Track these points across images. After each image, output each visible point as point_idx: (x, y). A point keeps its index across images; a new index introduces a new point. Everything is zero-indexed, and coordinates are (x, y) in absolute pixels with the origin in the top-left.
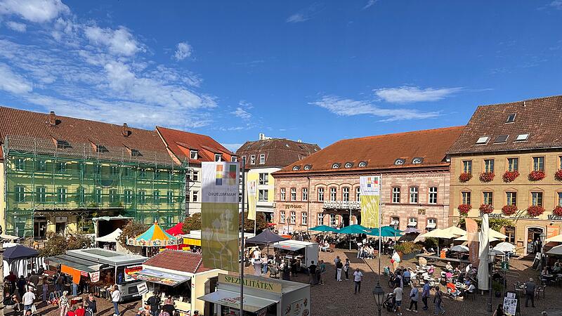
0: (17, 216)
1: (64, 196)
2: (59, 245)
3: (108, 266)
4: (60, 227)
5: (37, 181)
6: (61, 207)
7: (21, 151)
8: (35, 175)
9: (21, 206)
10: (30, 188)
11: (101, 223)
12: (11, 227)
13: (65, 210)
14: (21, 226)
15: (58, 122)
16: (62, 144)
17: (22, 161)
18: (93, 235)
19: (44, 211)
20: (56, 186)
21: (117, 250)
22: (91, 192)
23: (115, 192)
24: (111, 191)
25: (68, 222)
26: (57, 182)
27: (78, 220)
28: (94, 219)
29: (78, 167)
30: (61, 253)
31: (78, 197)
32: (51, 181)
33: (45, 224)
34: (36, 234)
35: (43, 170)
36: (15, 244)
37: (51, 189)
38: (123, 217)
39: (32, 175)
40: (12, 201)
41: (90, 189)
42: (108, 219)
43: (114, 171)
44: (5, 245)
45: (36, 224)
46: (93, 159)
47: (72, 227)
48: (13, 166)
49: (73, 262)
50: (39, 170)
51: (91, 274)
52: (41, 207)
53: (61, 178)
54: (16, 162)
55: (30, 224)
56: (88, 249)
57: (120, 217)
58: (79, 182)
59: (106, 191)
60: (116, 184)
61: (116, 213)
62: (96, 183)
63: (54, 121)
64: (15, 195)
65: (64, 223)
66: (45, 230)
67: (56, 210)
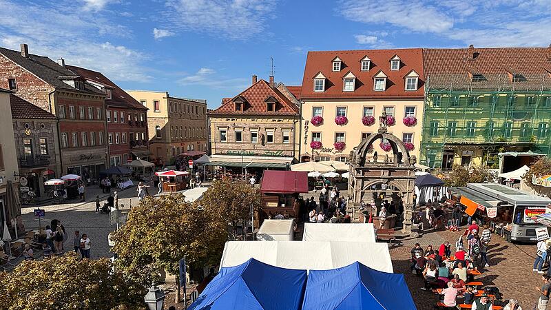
0: (430, 149)
1: (473, 130)
2: (462, 178)
3: (507, 203)
4: (466, 160)
5: (450, 116)
6: (468, 141)
7: (439, 89)
8: (449, 110)
9: (434, 140)
10: (443, 123)
11: (507, 159)
12: (424, 158)
13: (472, 144)
14: (432, 157)
15: (476, 55)
16: (478, 77)
17: (439, 98)
18: (496, 170)
19: (453, 144)
20: (467, 120)
21: (521, 188)
22: (500, 126)
23: (527, 125)
24: (522, 125)
25: (474, 156)
26: (468, 116)
27: (484, 154)
28: (499, 154)
29: (490, 100)
30: (463, 185)
31: (486, 131)
32: (461, 116)
33: (452, 157)
34: (444, 166)
35: (457, 105)
36: (426, 173)
38: (532, 154)
39: (445, 110)
40: (427, 135)
41: (499, 123)
42: (515, 154)
43: (530, 102)
44: (418, 173)
45: (445, 156)
46: (508, 90)
47: (477, 161)
48: (431, 103)
49: (473, 195)
50: (452, 105)
51: (487, 209)
52: (451, 141)
53: (472, 112)
54: (434, 99)
55: (440, 156)
56: (490, 184)
57: (530, 153)
58: (489, 115)
59: (517, 124)
60: (530, 116)
61: (526, 148)
62: (507, 116)
63: (472, 55)
64: (431, 130)
65: (469, 157)
66: (452, 162)
67: (463, 144)
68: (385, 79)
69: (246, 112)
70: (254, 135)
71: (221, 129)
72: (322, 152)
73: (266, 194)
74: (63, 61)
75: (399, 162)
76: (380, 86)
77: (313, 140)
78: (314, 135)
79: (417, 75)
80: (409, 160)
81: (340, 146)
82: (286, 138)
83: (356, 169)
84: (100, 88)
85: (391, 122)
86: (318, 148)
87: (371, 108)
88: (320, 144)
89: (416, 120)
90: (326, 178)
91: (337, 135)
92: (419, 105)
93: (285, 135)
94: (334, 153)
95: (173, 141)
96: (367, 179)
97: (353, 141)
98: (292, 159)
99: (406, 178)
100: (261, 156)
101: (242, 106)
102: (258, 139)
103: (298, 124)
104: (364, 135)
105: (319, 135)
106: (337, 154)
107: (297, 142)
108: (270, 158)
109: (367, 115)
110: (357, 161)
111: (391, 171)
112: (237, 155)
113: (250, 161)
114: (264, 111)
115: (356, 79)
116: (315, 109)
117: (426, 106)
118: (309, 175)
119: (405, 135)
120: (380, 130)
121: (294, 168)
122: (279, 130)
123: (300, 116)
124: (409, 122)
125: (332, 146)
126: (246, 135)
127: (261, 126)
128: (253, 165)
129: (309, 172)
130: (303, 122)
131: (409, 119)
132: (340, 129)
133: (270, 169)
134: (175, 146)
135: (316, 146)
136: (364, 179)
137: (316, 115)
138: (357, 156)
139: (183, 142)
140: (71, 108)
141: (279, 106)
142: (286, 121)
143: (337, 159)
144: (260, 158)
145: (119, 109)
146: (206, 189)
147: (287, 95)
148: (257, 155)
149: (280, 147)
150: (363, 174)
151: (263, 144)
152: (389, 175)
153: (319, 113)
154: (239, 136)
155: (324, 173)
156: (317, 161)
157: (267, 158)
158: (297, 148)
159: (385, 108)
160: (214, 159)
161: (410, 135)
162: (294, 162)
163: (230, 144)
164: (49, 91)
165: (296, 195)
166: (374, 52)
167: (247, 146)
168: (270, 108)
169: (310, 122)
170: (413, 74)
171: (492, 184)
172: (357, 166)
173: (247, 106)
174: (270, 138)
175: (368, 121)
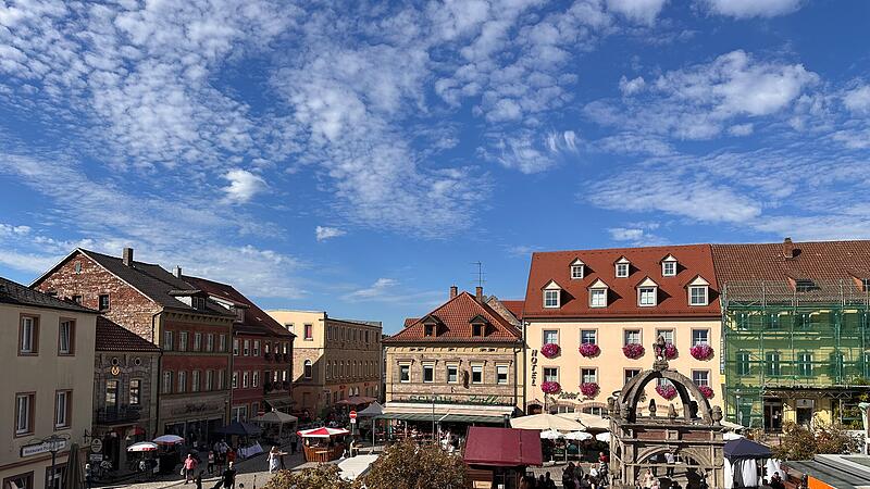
0: (741, 396)
1: (808, 366)
2: (803, 444)
4: (804, 415)
5: (767, 344)
6: (804, 383)
7: (743, 303)
8: (765, 335)
9: (746, 382)
10: (757, 355)
12: (732, 411)
13: (811, 389)
14: (746, 410)
15: (796, 252)
16: (804, 285)
17: (745, 317)
18: (861, 432)
19: (778, 389)
20: (796, 351)
22: (854, 359)
25: (817, 408)
26: (798, 344)
27: (833, 406)
28: (862, 405)
29: (831, 319)
30: (806, 457)
31: (832, 368)
32: (786, 344)
33: (780, 409)
34: (767, 424)
35: (776, 327)
36: (738, 437)
37: (788, 355)
39: (758, 335)
40: (733, 373)
41: (852, 354)
44: (728, 436)
45: (766, 409)
46: (857, 304)
47: (824, 416)
48: (734, 324)
49: (828, 474)
50: (769, 326)
52: (774, 383)
53: (804, 338)
54: (737, 318)
55: (758, 407)
56: (854, 455)
58: (833, 342)
62: (863, 343)
63: (790, 252)
64: (737, 365)
65: (810, 409)
66: (780, 418)
67: (795, 389)
68: (655, 289)
69: (441, 338)
70: (452, 372)
71: (402, 364)
72: (561, 399)
73: (473, 467)
74: (180, 270)
75: (694, 416)
76: (649, 300)
77: (545, 379)
78: (547, 371)
79: (706, 283)
80: (711, 413)
81: (591, 390)
82: (503, 377)
83: (622, 427)
84: (227, 307)
85: (673, 354)
86: (554, 393)
87: (636, 332)
88: (558, 385)
89: (711, 351)
90: (570, 441)
91: (585, 372)
92: (715, 328)
93: (501, 371)
94: (581, 400)
95: (328, 383)
96: (642, 444)
97: (611, 382)
98: (512, 409)
99: (708, 444)
100: (462, 404)
101: (435, 329)
102: (458, 378)
103: (520, 355)
104: (628, 373)
105: (554, 372)
106: (586, 402)
107: (520, 382)
108: (477, 407)
109: (631, 342)
110: (623, 414)
111: (682, 431)
112: (425, 402)
113: (445, 411)
114: (469, 336)
115: (609, 290)
116: (546, 332)
117: (725, 328)
118: (544, 435)
119: (696, 374)
120: (655, 365)
121: (516, 423)
122: (490, 364)
123: (525, 342)
124: (701, 354)
125: (576, 390)
126: (440, 372)
127: (464, 358)
128: (450, 419)
129: (541, 431)
130: (529, 352)
131: (700, 348)
132: (589, 363)
133: (478, 424)
134: (331, 390)
135: (551, 388)
136: (637, 445)
137: (549, 342)
138: (622, 406)
139: (343, 383)
140: (183, 335)
141: (490, 329)
142: (501, 351)
143: (587, 411)
144: (462, 407)
145: (253, 336)
146: (375, 457)
147: (502, 313)
148: (457, 402)
149: (493, 391)
150: (635, 436)
151: (466, 385)
152: (680, 438)
153: (553, 340)
154: (428, 374)
155: (566, 432)
156: (553, 413)
157: (472, 407)
158: (520, 391)
159: (659, 332)
160: (390, 408)
161: (705, 374)
162: (516, 414)
163: (415, 385)
164: (154, 312)
165: (521, 468)
166: (634, 250)
167: (441, 389)
168: (477, 332)
169: (539, 353)
170: (699, 281)
171: (858, 456)
172: (624, 422)
173: (442, 329)
174: (477, 377)
175: (634, 352)
